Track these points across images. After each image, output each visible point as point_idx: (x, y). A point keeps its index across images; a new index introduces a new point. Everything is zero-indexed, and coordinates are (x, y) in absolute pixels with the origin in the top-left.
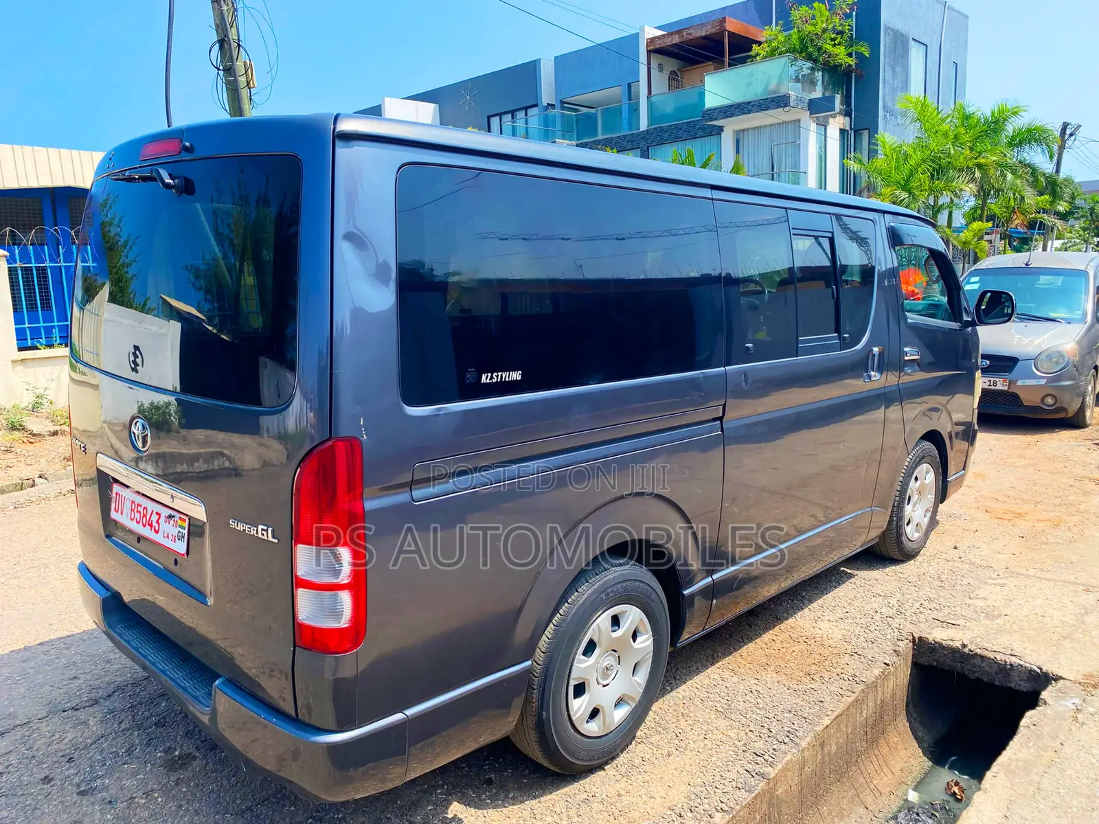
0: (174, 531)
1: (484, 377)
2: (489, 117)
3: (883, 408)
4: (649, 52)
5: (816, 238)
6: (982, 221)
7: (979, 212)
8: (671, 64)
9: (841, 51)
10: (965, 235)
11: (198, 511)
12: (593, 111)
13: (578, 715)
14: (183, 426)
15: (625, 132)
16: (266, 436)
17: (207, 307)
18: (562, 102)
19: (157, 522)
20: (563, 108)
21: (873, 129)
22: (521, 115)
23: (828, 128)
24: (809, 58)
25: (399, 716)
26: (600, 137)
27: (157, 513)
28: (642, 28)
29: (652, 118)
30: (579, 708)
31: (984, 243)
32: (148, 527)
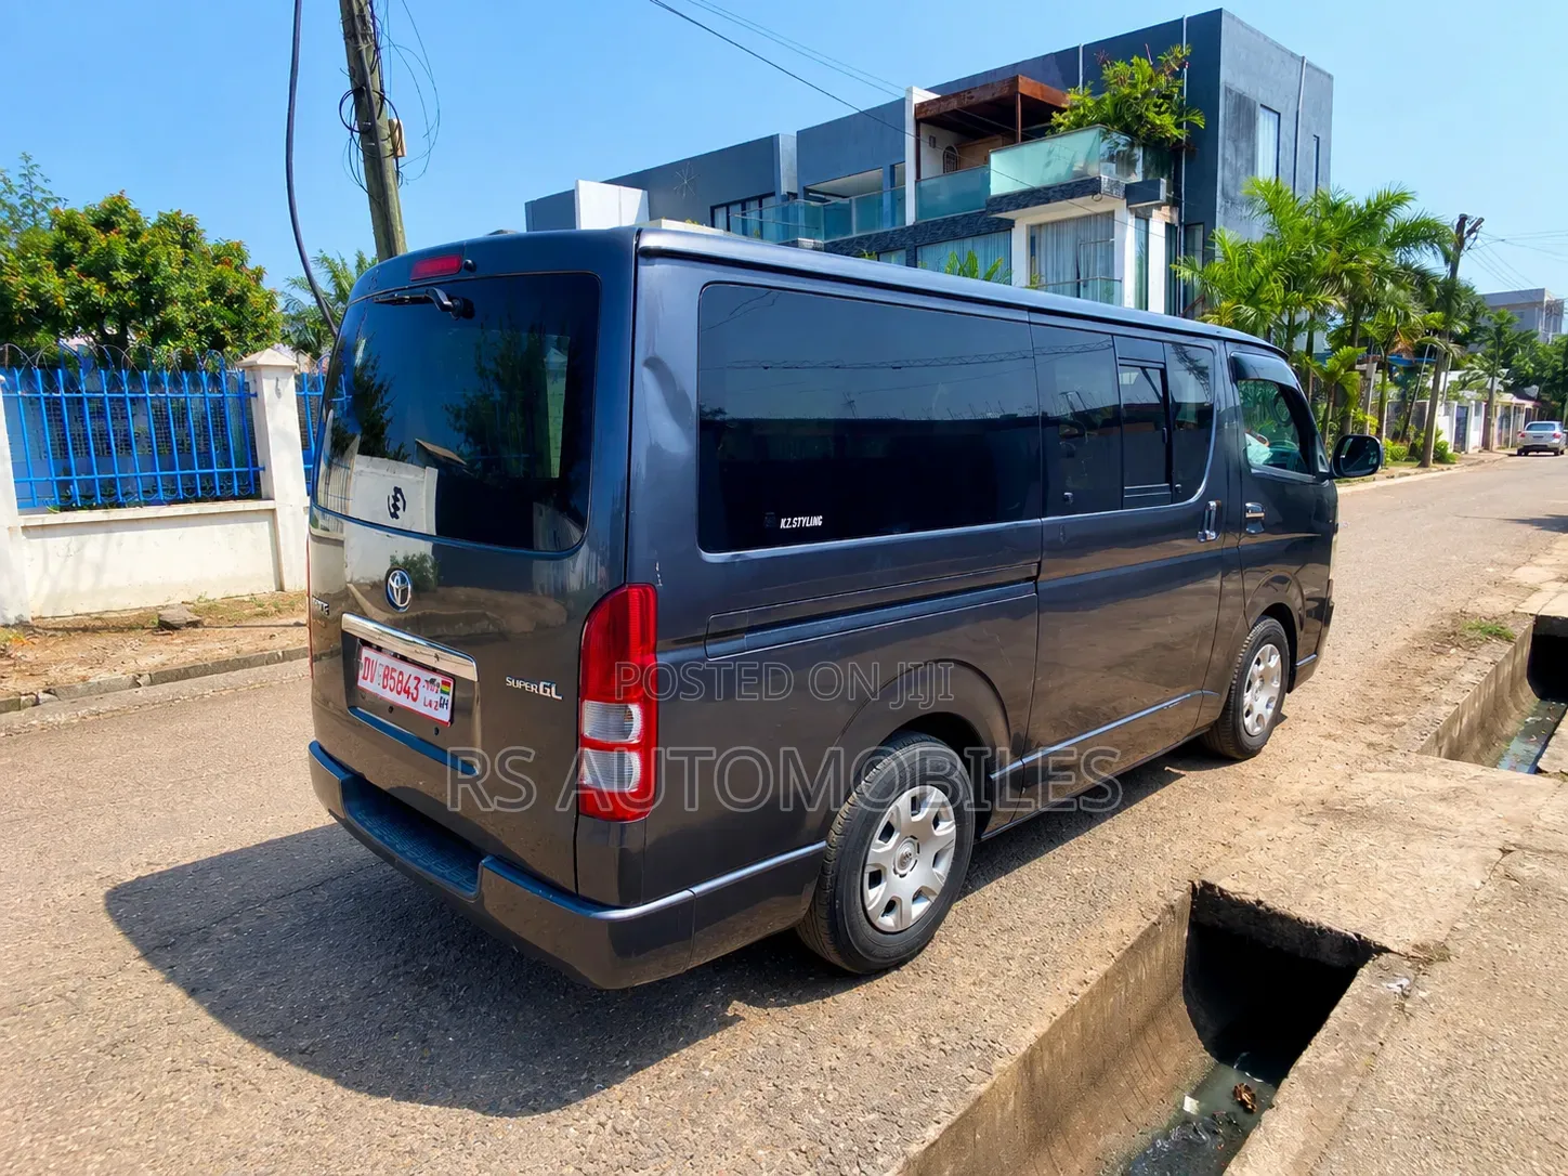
0: (436, 697)
1: (783, 521)
2: (713, 209)
3: (1220, 575)
4: (918, 122)
5: (1143, 368)
6: (1353, 346)
7: (1349, 333)
8: (947, 138)
9: (1167, 120)
10: (1329, 364)
11: (468, 670)
12: (846, 201)
13: (873, 905)
14: (440, 584)
15: (887, 228)
16: (540, 593)
17: (465, 449)
18: (807, 191)
19: (416, 688)
20: (807, 197)
21: (1209, 222)
22: (754, 206)
23: (1150, 222)
24: (1126, 130)
25: (686, 894)
26: (855, 234)
27: (416, 678)
28: (910, 91)
29: (921, 209)
30: (874, 900)
31: (1356, 374)
32: (404, 695)
